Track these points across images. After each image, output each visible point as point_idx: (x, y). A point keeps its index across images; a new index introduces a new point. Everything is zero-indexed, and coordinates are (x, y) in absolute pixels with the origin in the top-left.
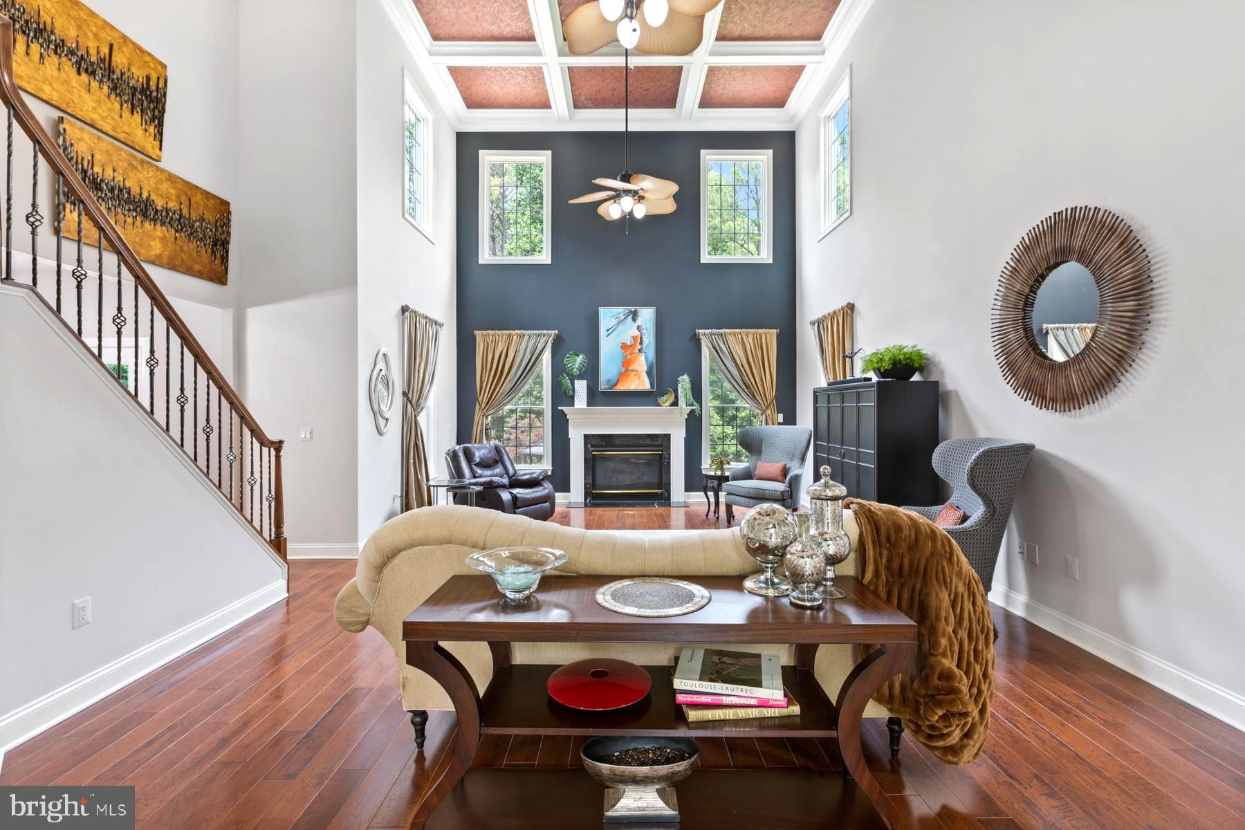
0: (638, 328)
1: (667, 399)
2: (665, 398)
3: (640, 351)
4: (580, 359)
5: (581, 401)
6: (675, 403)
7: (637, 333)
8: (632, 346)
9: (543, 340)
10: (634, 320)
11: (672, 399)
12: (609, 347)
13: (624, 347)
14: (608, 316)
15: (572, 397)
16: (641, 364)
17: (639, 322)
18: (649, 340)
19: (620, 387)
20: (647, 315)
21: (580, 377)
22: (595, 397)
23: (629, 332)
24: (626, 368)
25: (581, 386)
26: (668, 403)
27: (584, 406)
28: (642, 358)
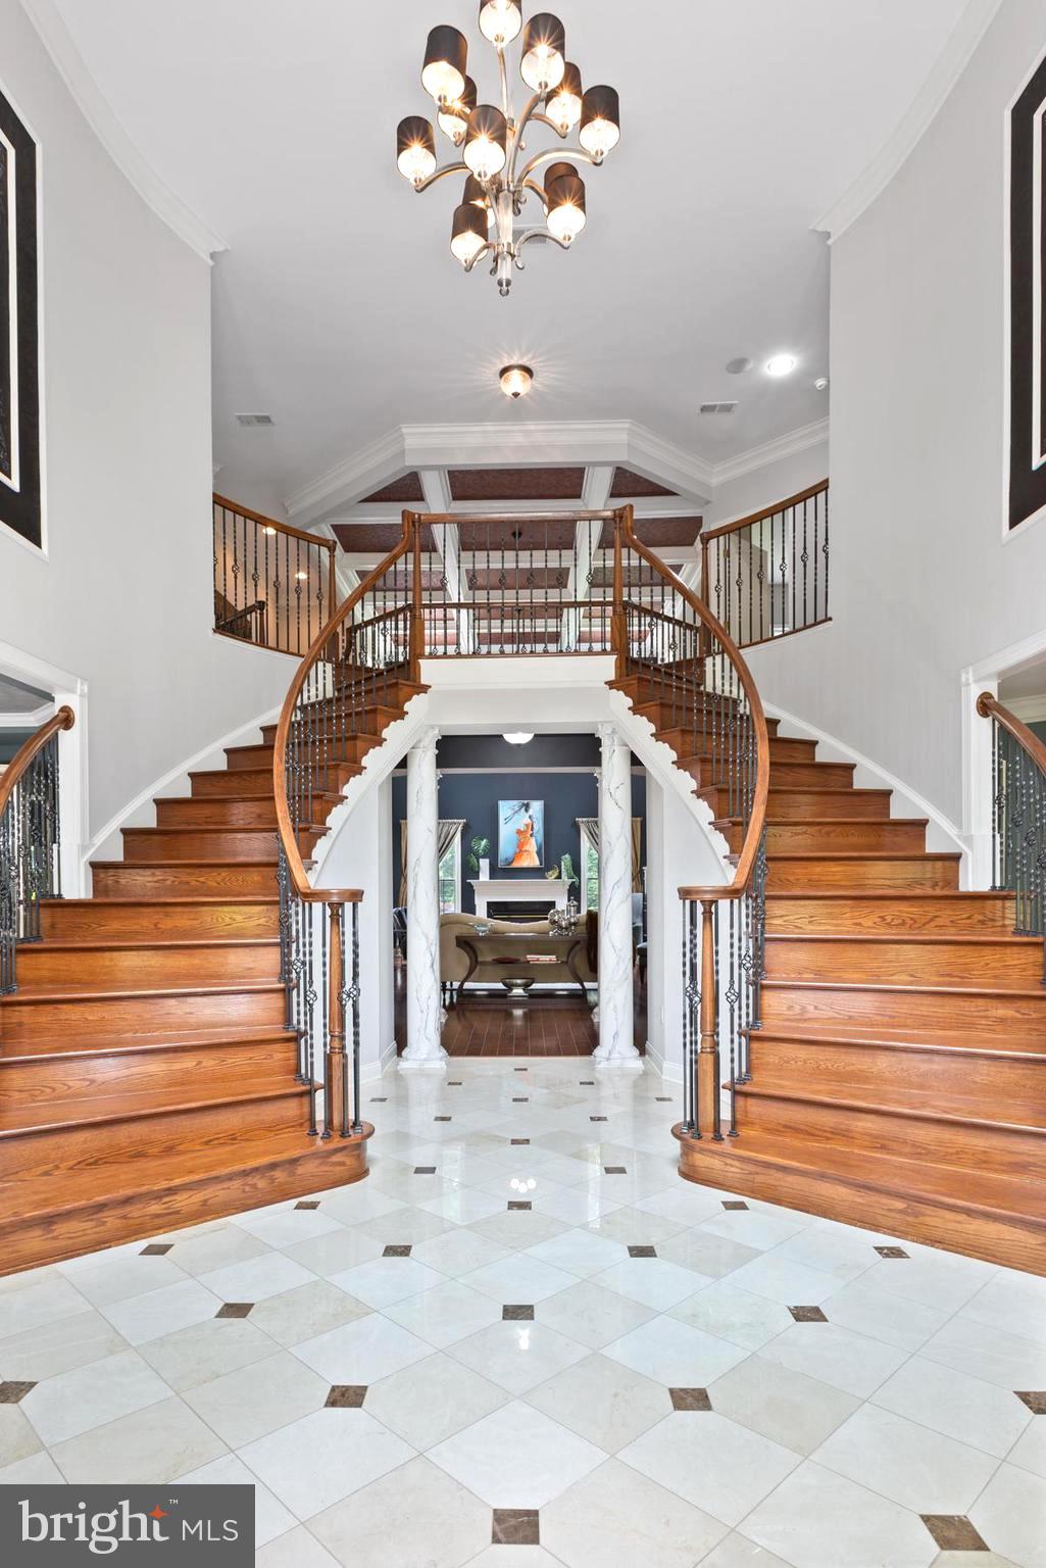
0: (530, 817)
1: (552, 875)
2: (550, 873)
3: (531, 835)
4: (484, 842)
5: (484, 876)
6: (559, 877)
7: (529, 821)
8: (526, 831)
9: (454, 827)
10: (527, 811)
11: (556, 874)
12: (507, 832)
13: (519, 832)
14: (505, 808)
15: (478, 872)
16: (532, 846)
17: (531, 812)
18: (539, 826)
19: (515, 865)
20: (537, 807)
21: (484, 857)
22: (495, 872)
23: (522, 820)
24: (520, 850)
25: (484, 864)
26: (554, 877)
27: (487, 879)
28: (533, 840)
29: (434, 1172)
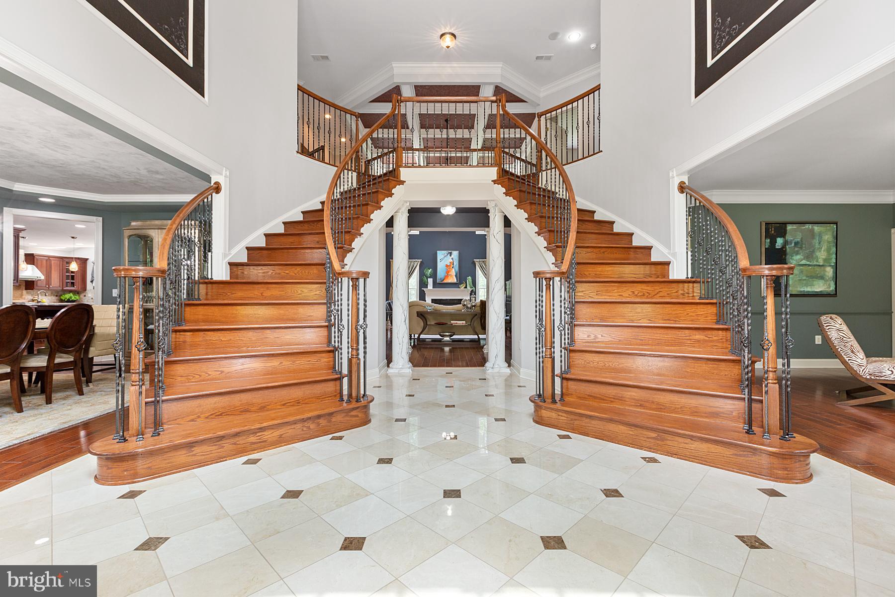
0: (452, 259)
2: (462, 285)
3: (453, 267)
4: (430, 271)
5: (430, 286)
6: (466, 287)
7: (452, 260)
8: (450, 266)
9: (416, 263)
10: (450, 256)
11: (465, 286)
13: (447, 266)
14: (441, 254)
15: (427, 285)
16: (453, 272)
17: (452, 256)
18: (456, 263)
19: (445, 281)
20: (455, 254)
21: (430, 278)
22: (435, 285)
23: (448, 260)
24: (447, 275)
25: (430, 281)
26: (463, 287)
27: (432, 288)
28: (453, 270)
29: (405, 421)
